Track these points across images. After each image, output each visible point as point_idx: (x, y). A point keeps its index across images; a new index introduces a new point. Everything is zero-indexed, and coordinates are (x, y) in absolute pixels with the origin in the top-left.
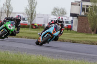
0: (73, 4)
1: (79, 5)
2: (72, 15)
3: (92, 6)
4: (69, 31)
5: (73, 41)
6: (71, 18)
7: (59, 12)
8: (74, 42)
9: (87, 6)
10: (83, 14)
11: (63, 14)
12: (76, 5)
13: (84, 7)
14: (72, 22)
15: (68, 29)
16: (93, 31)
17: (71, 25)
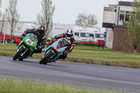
0: (106, 9)
1: (116, 11)
2: (106, 25)
3: (133, 13)
4: (101, 48)
5: (106, 62)
6: (104, 30)
7: (86, 21)
8: (107, 64)
9: (127, 12)
10: (121, 23)
11: (92, 23)
12: (111, 10)
13: (122, 13)
14: (105, 36)
15: (99, 46)
16: (135, 48)
17: (103, 39)
